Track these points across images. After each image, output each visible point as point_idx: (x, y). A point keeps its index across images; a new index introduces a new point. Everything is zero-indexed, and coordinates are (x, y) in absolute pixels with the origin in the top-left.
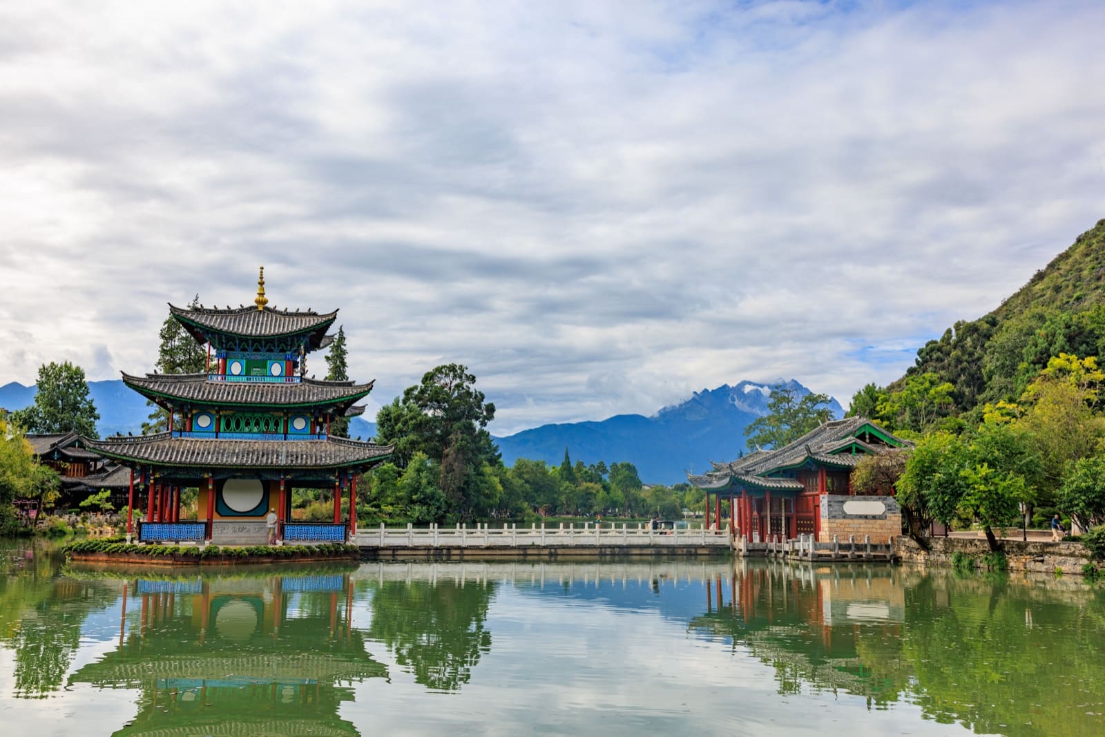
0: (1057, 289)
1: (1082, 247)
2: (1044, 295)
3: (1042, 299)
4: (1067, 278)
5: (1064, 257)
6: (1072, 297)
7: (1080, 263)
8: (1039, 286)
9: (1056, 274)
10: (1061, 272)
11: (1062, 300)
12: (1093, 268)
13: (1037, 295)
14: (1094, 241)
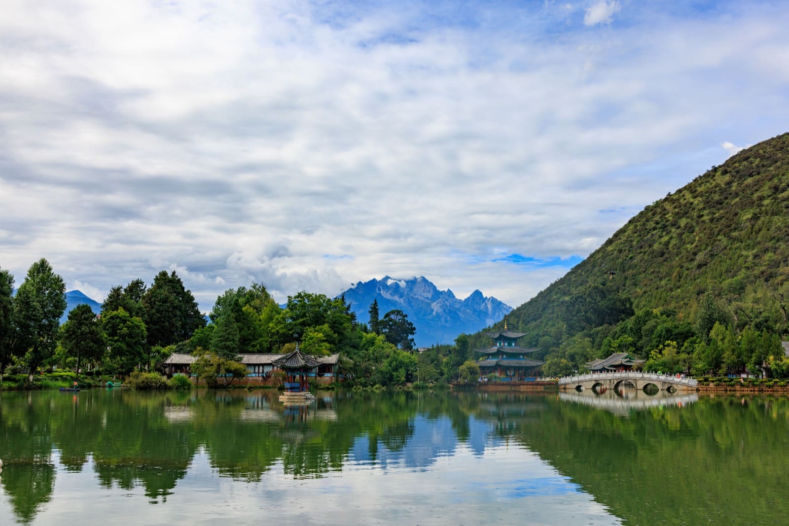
0: (620, 251)
1: (632, 227)
2: (613, 254)
3: (612, 256)
4: (625, 245)
5: (622, 231)
6: (628, 257)
7: (632, 237)
8: (610, 248)
9: (619, 241)
10: (622, 241)
11: (623, 258)
12: (638, 241)
13: (610, 253)
14: (638, 224)
